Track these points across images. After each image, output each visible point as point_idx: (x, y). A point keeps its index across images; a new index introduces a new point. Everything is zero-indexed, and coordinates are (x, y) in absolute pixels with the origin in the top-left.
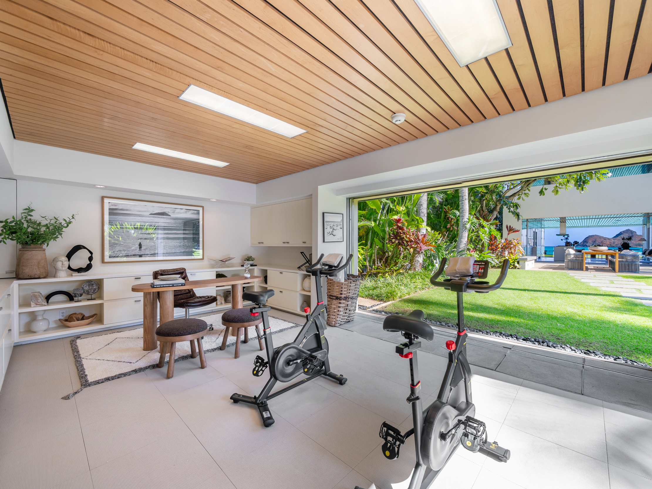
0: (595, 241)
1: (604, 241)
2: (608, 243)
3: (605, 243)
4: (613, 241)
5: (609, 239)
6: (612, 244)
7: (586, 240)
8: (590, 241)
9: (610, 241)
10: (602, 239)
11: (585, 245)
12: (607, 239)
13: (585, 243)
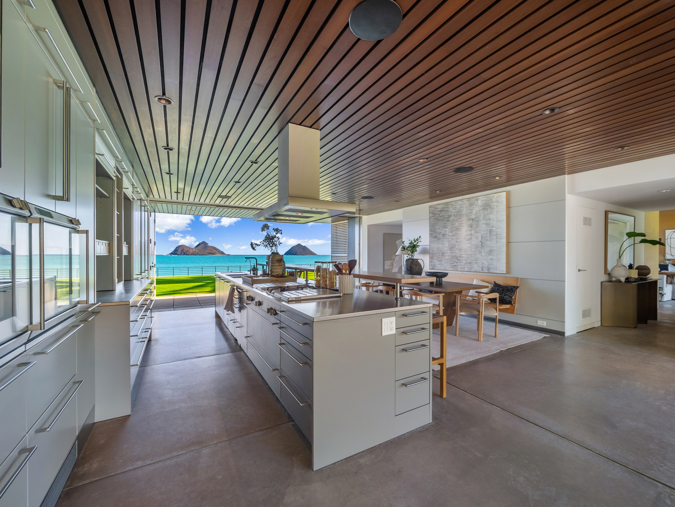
0: (183, 250)
1: (189, 250)
2: (192, 252)
3: (190, 251)
4: (195, 250)
5: (192, 249)
6: (194, 253)
7: (177, 249)
8: (180, 250)
9: (193, 250)
10: (188, 249)
11: (176, 253)
12: (191, 248)
13: (176, 252)
